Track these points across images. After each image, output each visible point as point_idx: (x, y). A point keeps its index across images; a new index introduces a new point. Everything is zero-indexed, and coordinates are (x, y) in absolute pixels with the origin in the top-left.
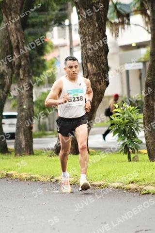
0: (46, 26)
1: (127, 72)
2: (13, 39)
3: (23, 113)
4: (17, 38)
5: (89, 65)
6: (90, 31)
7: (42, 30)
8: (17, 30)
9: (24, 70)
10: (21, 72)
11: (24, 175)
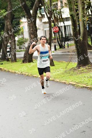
0: (20, 18)
1: (45, 31)
2: (9, 27)
3: (13, 50)
5: (32, 35)
6: (31, 25)
7: (19, 19)
8: (10, 24)
9: (12, 36)
11: (13, 71)
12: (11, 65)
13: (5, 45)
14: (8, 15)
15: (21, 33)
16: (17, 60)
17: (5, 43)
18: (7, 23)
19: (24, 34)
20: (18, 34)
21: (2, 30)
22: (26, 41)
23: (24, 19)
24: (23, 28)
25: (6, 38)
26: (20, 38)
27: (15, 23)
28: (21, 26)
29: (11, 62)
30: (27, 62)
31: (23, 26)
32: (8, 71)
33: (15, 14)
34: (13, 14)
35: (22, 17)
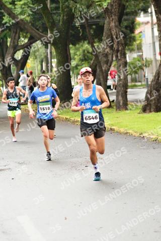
0: (136, 14)
2: (114, 32)
3: (121, 82)
4: (116, 32)
7: (133, 17)
8: (116, 26)
9: (121, 53)
10: (119, 55)
11: (122, 130)
12: (116, 116)
13: (103, 72)
14: (112, 5)
15: (136, 47)
16: (129, 107)
17: (103, 69)
18: (110, 24)
19: (144, 48)
20: (129, 49)
21: (96, 40)
22: (147, 65)
23: (144, 17)
24: (140, 37)
25: (106, 55)
26: (134, 58)
27: (125, 24)
28: (137, 32)
29: (115, 110)
30: (152, 110)
31: (141, 32)
32: (111, 129)
33: (127, 4)
34: (124, 3)
35: (140, 13)
